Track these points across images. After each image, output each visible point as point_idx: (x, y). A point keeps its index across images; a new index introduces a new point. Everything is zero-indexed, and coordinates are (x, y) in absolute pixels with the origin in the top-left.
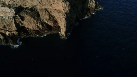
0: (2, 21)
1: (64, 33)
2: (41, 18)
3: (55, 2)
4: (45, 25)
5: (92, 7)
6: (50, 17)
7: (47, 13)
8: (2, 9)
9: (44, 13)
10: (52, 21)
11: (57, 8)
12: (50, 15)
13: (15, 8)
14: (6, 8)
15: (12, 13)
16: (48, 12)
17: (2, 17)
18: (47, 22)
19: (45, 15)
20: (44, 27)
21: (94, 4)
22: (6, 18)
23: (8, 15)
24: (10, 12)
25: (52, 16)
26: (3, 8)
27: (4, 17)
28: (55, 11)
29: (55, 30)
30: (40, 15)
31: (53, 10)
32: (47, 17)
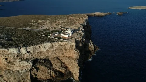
0: (18, 76)
1: (77, 78)
2: (53, 66)
3: (67, 51)
4: (57, 73)
5: (92, 49)
6: (61, 64)
7: (59, 61)
8: (20, 64)
9: (56, 61)
10: (64, 68)
11: (68, 56)
12: (61, 62)
13: (32, 60)
14: (24, 62)
15: (29, 66)
16: (59, 59)
17: (18, 71)
18: (59, 70)
19: (57, 63)
20: (57, 74)
21: (93, 47)
22: (23, 72)
23: (25, 68)
24: (27, 65)
25: (63, 63)
26: (21, 62)
27: (20, 71)
28: (67, 58)
29: (67, 76)
30: (53, 63)
31: (64, 58)
32: (59, 64)
